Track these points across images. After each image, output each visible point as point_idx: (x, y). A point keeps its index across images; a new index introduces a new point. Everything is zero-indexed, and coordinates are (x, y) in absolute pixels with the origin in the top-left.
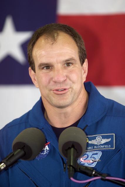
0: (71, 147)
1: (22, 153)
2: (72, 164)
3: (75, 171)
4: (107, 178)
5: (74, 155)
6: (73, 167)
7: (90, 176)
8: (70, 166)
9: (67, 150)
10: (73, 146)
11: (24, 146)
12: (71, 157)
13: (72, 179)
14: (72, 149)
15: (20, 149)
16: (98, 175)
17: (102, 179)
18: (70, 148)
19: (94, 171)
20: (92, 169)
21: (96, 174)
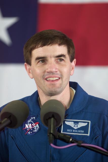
0: (51, 116)
1: (9, 121)
2: (52, 132)
3: (55, 138)
4: (83, 144)
5: (53, 125)
6: (53, 135)
7: (68, 142)
8: (51, 133)
9: (47, 120)
10: (53, 116)
11: (10, 116)
12: (51, 125)
13: (52, 145)
14: (52, 119)
15: (6, 118)
16: (75, 142)
17: (78, 146)
18: (50, 118)
19: (71, 138)
20: (69, 137)
21: (73, 141)
